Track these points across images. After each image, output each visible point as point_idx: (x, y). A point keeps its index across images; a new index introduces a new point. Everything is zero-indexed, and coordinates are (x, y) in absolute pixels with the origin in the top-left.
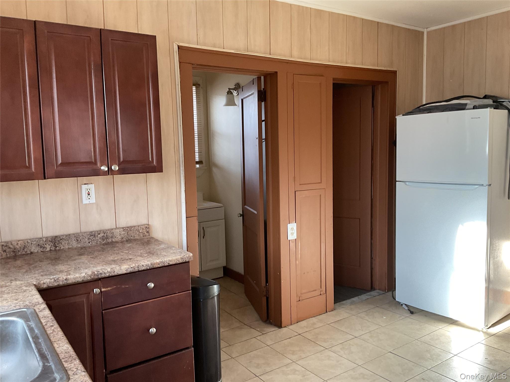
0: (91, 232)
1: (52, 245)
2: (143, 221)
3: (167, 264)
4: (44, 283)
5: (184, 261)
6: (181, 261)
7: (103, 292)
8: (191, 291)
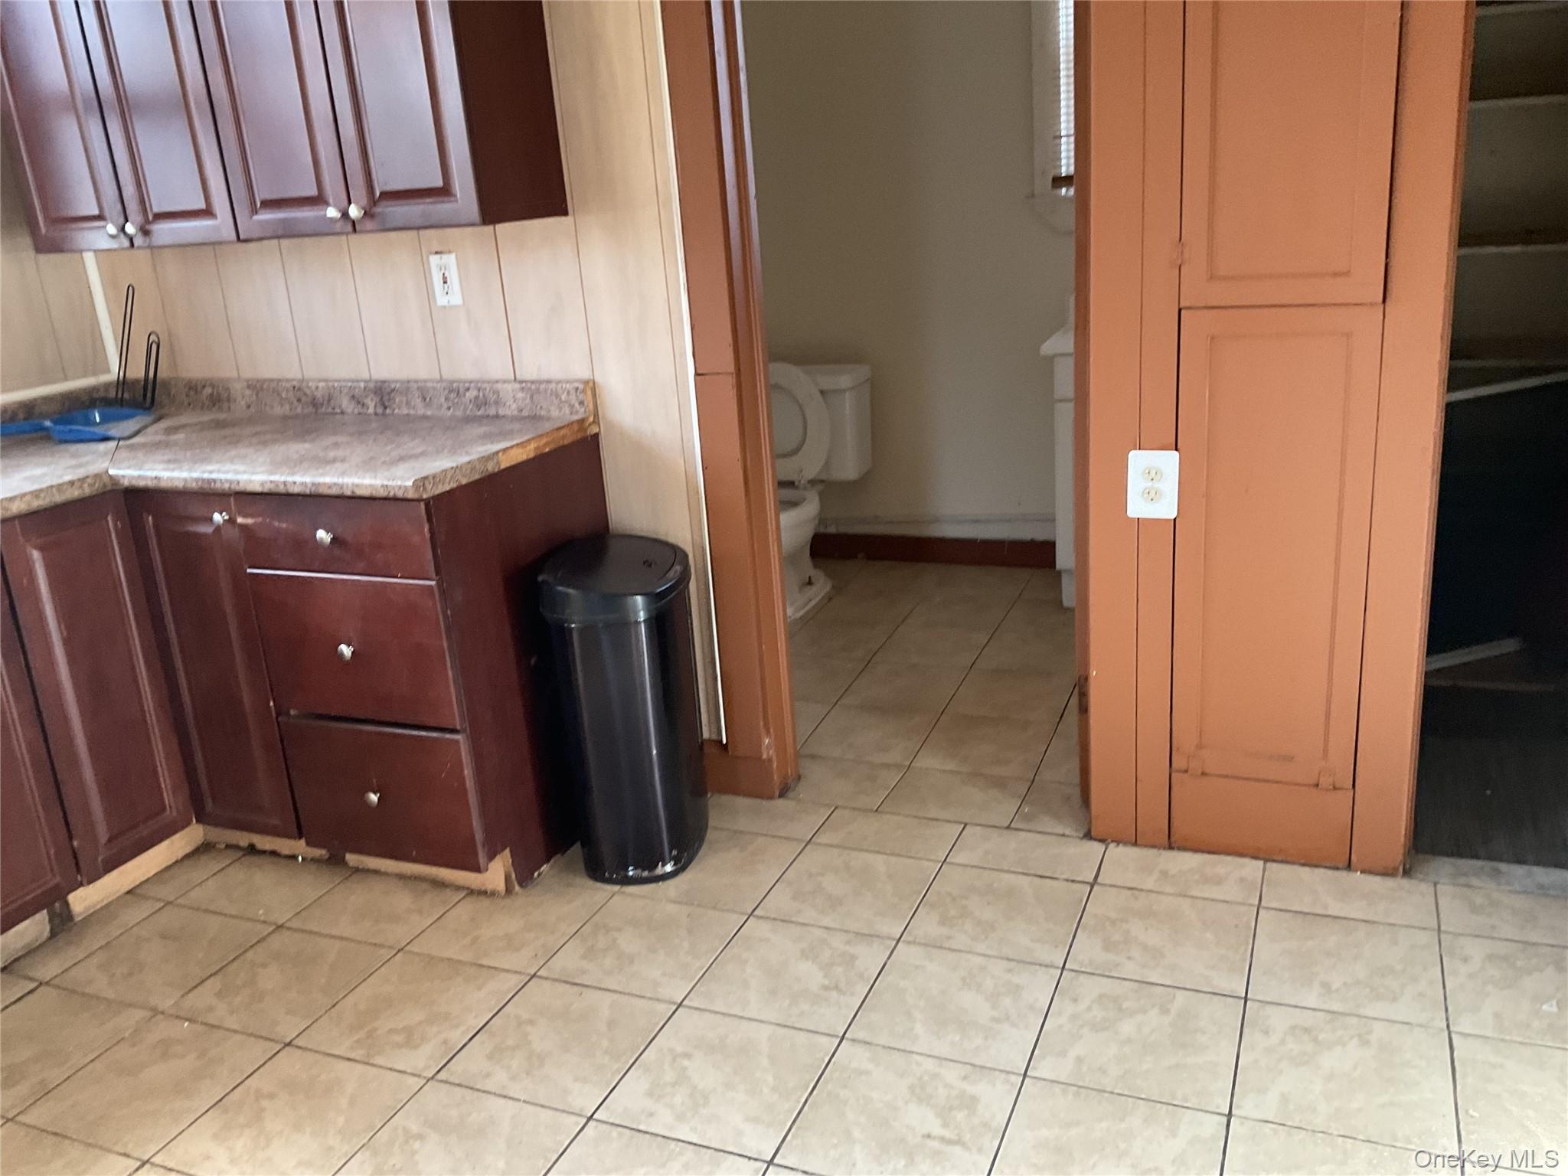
3: (348, 493)
4: (123, 476)
5: (391, 494)
6: (382, 493)
7: (243, 527)
8: (433, 583)
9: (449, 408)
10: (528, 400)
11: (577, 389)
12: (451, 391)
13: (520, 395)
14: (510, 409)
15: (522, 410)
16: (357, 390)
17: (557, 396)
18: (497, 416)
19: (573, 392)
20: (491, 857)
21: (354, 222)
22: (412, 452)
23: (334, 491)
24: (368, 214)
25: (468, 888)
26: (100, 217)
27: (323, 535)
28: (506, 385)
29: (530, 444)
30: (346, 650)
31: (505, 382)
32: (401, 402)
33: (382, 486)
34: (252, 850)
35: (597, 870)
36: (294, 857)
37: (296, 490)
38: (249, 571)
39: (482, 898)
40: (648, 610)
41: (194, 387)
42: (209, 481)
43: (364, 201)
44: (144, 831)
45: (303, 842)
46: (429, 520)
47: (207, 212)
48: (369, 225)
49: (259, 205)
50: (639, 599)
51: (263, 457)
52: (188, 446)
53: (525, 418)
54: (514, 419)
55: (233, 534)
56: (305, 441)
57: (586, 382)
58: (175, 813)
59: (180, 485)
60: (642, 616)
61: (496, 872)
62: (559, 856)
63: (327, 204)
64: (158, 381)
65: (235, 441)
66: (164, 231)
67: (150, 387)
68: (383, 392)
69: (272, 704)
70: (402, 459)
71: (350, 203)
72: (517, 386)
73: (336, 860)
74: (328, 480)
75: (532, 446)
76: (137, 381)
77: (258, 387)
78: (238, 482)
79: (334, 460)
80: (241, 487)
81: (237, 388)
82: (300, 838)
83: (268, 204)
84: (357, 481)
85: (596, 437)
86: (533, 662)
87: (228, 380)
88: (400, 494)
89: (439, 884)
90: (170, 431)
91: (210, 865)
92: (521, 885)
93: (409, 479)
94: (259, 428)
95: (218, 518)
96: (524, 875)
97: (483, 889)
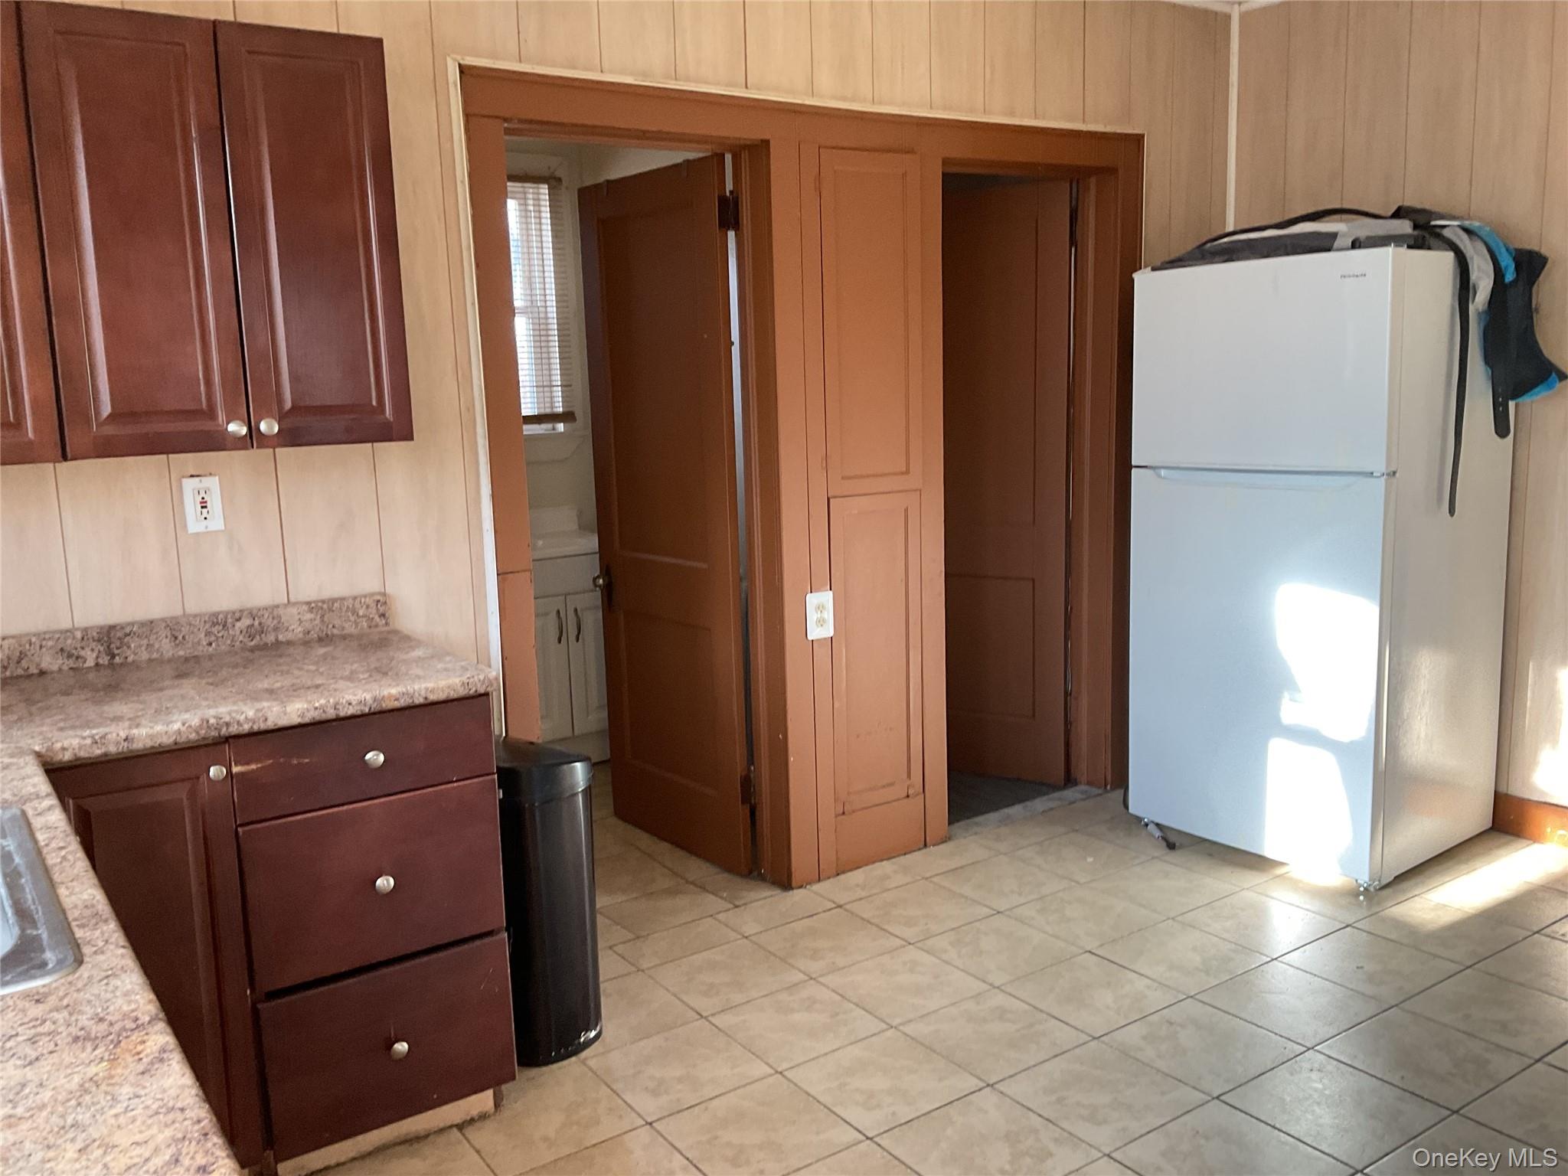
0: (216, 615)
1: (102, 649)
2: (367, 583)
4: (64, 748)
7: (238, 775)
8: (494, 777)
21: (264, 437)
24: (283, 429)
25: (452, 1125)
27: (374, 757)
28: (282, 610)
30: (386, 883)
31: (279, 606)
32: (139, 646)
38: (240, 829)
47: (16, 426)
49: (104, 419)
55: (221, 790)
57: (384, 595)
59: (167, 740)
69: (248, 992)
97: (467, 1118)
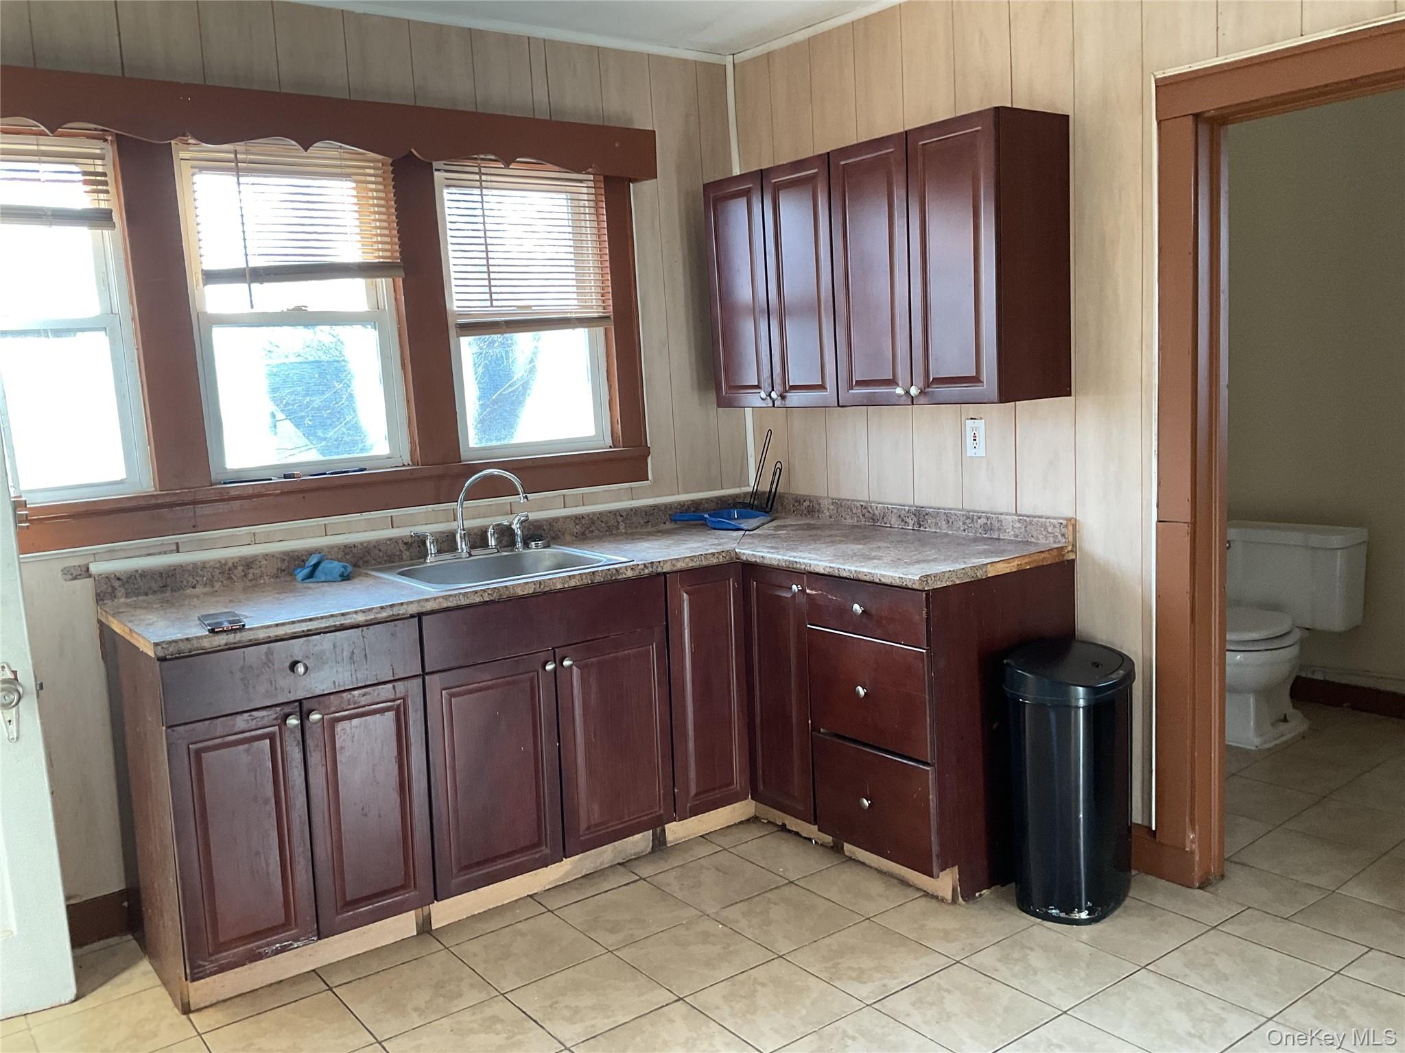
1: (916, 520)
2: (1066, 509)
3: (877, 581)
4: (744, 554)
5: (904, 584)
6: (898, 583)
7: (808, 594)
8: (924, 651)
9: (964, 530)
10: (1023, 530)
11: (1062, 524)
12: (968, 518)
13: (1018, 525)
14: (1009, 535)
15: (1017, 536)
16: (903, 512)
17: (1046, 529)
18: (999, 539)
19: (1058, 526)
20: (943, 869)
21: (912, 397)
22: (926, 558)
23: (867, 578)
24: (922, 392)
25: (925, 891)
26: (758, 387)
27: (857, 608)
28: (1008, 517)
29: (1014, 562)
30: (861, 691)
31: (1007, 514)
32: (932, 523)
33: (899, 578)
34: (783, 828)
35: (1026, 904)
36: (810, 840)
37: (845, 574)
38: (808, 626)
39: (934, 901)
40: (1086, 699)
41: (798, 500)
42: (793, 563)
43: (921, 385)
44: (717, 794)
45: (816, 826)
46: (927, 607)
47: (822, 387)
48: (923, 400)
49: (854, 384)
50: (1081, 689)
51: (830, 550)
52: (786, 539)
53: (1020, 542)
54: (1010, 542)
55: (802, 600)
56: (861, 544)
57: (1069, 520)
58: (738, 788)
59: (775, 563)
60: (1082, 703)
61: (946, 882)
62: (998, 886)
63: (898, 385)
64: (777, 494)
65: (816, 539)
66: (795, 398)
67: (771, 497)
68: (920, 515)
69: (810, 722)
70: (918, 562)
71: (912, 385)
72: (1016, 518)
73: (837, 849)
74: (865, 570)
75: (1016, 562)
76: (764, 493)
77: (839, 504)
78: (810, 566)
79: (874, 558)
80: (811, 569)
81: (825, 503)
82: (815, 825)
83: (861, 383)
84: (883, 573)
85: (1072, 563)
86: (995, 726)
87: (821, 497)
88: (910, 585)
89: (904, 883)
90: (778, 528)
91: (755, 831)
92: (964, 900)
93: (917, 575)
94: (833, 532)
95: (794, 587)
96: (968, 890)
97: (935, 894)
